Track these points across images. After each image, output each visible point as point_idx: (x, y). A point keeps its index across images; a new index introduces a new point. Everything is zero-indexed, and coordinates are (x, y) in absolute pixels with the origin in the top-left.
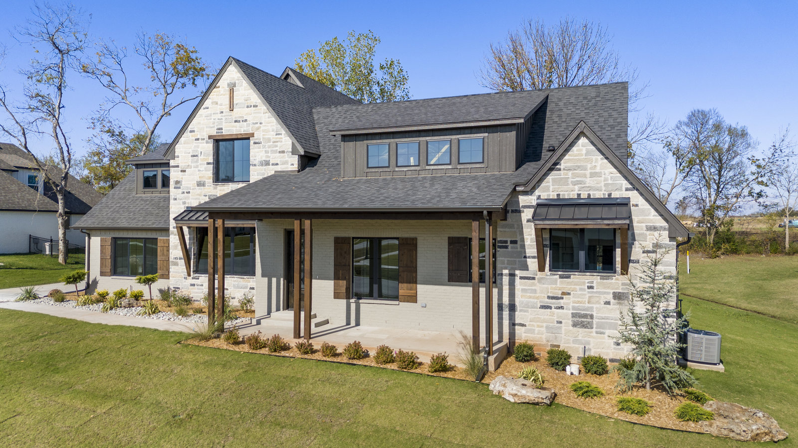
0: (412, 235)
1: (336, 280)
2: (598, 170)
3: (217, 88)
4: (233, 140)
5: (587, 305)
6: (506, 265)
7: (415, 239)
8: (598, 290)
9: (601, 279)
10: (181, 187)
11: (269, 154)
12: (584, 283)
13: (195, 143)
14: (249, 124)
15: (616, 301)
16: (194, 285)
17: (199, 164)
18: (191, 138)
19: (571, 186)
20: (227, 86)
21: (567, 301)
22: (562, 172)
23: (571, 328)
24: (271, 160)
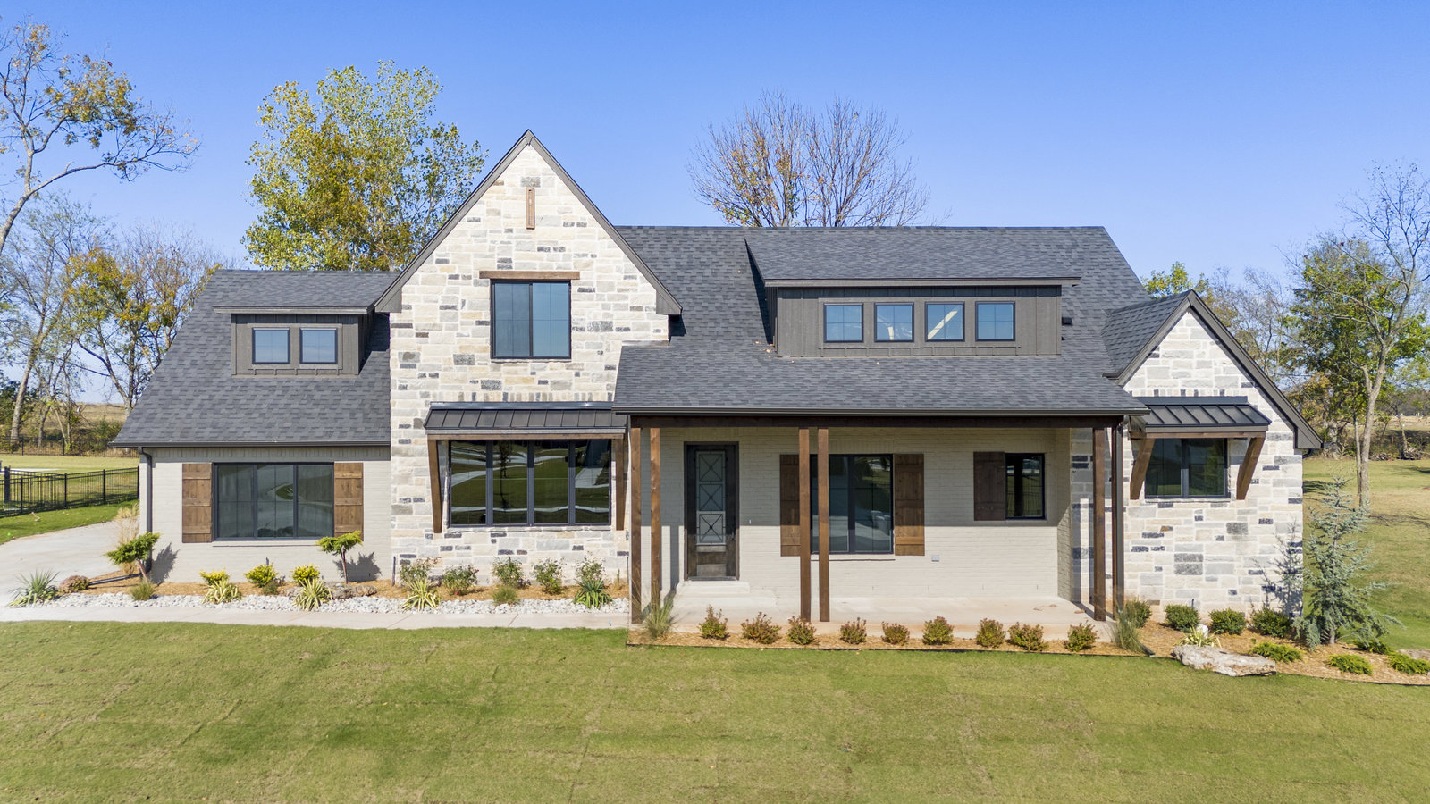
0: (915, 450)
1: (785, 524)
2: (1206, 358)
3: (498, 184)
4: (530, 282)
5: (1195, 543)
6: (1085, 492)
7: (921, 456)
8: (1209, 522)
9: (1212, 506)
10: (418, 364)
11: (611, 312)
12: (1190, 513)
13: (449, 284)
14: (570, 256)
15: (1231, 535)
16: (450, 548)
17: (458, 323)
18: (438, 273)
19: (1172, 379)
20: (520, 183)
21: (1169, 539)
22: (1160, 359)
23: (1174, 575)
24: (614, 322)
